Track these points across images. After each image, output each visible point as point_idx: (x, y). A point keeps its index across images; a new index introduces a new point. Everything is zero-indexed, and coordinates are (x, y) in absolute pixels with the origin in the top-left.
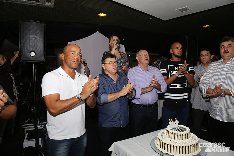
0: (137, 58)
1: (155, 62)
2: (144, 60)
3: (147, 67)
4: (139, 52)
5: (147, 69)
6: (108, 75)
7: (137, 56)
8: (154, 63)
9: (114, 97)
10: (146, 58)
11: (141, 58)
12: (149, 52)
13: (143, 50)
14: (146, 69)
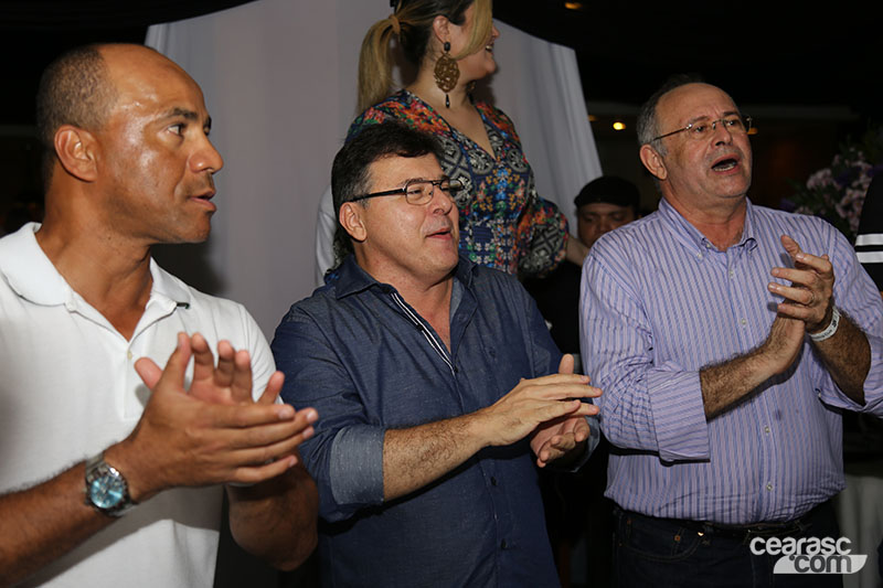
0: (650, 159)
1: (819, 178)
2: (702, 171)
3: (735, 223)
4: (659, 107)
5: (739, 236)
6: (388, 290)
7: (648, 136)
8: (811, 183)
9: (431, 453)
10: (723, 153)
11: (678, 154)
12: (743, 94)
13: (693, 80)
14: (733, 233)
